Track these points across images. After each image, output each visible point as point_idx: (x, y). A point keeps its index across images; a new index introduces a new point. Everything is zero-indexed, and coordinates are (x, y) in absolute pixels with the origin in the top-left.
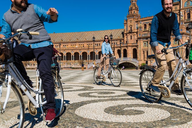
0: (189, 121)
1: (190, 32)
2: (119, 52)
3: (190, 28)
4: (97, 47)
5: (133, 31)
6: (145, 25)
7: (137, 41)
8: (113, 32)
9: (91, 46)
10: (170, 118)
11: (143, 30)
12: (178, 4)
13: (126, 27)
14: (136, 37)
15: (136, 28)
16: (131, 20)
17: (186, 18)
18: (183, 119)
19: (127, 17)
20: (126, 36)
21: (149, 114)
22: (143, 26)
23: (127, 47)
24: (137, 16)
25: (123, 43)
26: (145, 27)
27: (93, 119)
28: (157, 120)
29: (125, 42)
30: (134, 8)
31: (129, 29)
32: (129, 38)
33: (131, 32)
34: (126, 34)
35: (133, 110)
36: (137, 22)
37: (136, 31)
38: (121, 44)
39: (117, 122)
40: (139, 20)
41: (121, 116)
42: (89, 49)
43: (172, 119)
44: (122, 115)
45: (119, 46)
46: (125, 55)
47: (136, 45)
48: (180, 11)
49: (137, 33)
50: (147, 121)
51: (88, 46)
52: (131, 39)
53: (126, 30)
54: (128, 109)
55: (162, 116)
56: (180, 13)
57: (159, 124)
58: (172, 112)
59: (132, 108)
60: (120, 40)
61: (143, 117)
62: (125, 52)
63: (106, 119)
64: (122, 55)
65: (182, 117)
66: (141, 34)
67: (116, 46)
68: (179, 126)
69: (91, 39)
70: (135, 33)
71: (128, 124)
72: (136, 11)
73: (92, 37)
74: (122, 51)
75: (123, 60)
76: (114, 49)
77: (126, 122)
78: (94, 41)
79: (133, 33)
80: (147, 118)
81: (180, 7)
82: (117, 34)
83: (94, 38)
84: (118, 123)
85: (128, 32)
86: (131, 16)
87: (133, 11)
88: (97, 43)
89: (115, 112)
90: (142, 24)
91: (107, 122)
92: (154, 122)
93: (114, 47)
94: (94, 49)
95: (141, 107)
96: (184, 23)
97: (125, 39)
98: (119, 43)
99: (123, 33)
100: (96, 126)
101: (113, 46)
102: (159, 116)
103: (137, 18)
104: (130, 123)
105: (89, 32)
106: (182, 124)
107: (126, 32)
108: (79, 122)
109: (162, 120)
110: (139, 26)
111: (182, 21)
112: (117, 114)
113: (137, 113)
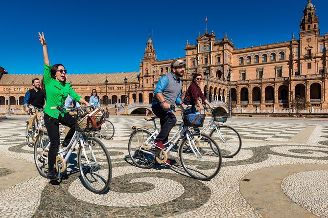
0: (206, 202)
1: (208, 77)
2: (134, 96)
3: (207, 74)
4: (110, 91)
5: (149, 75)
6: (162, 68)
7: (153, 85)
8: (128, 75)
9: (104, 90)
10: (184, 196)
11: (160, 74)
12: (195, 48)
13: (142, 70)
14: (152, 81)
15: (152, 72)
16: (147, 62)
17: (204, 63)
18: (199, 198)
19: (143, 60)
20: (142, 80)
21: (159, 190)
22: (159, 70)
23: (143, 91)
24: (153, 58)
25: (139, 87)
26: (162, 71)
27: (88, 201)
28: (168, 201)
29: (141, 86)
30: (150, 50)
31: (145, 72)
32: (145, 81)
33: (147, 76)
34: (142, 77)
35: (141, 183)
36: (153, 65)
37: (152, 74)
38: (136, 88)
39: (118, 207)
40: (156, 63)
41: (126, 194)
42: (101, 92)
43: (186, 199)
44: (128, 192)
45: (135, 90)
46: (141, 100)
47: (152, 89)
48: (197, 55)
49: (153, 76)
50: (156, 203)
51: (100, 89)
52: (147, 83)
53: (141, 73)
54: (136, 182)
55: (174, 193)
56: (197, 58)
57: (170, 209)
58: (187, 185)
59: (141, 180)
60: (136, 84)
61: (152, 196)
62: (141, 96)
63: (106, 201)
64: (138, 99)
65: (198, 195)
66: (158, 78)
67: (130, 90)
68: (193, 211)
69: (104, 82)
70: (152, 77)
71: (132, 209)
72: (152, 54)
73: (105, 79)
74: (137, 96)
75: (138, 105)
76: (129, 93)
77: (130, 207)
78: (107, 84)
79: (149, 76)
80: (157, 196)
81: (197, 52)
82: (132, 77)
83: (107, 81)
84: (119, 209)
85: (144, 75)
86: (146, 59)
87: (149, 54)
88: (110, 86)
89: (119, 187)
90: (158, 68)
91: (105, 207)
92: (164, 205)
93: (129, 91)
94: (107, 92)
95: (151, 178)
96: (201, 68)
97: (141, 83)
98: (134, 87)
99: (138, 77)
100: (90, 215)
101: (127, 90)
102: (171, 192)
103: (153, 61)
104: (134, 207)
105: (102, 75)
106: (198, 207)
107: (141, 76)
108: (70, 209)
109: (174, 201)
110: (155, 69)
111: (200, 66)
112: (121, 191)
113: (145, 189)
